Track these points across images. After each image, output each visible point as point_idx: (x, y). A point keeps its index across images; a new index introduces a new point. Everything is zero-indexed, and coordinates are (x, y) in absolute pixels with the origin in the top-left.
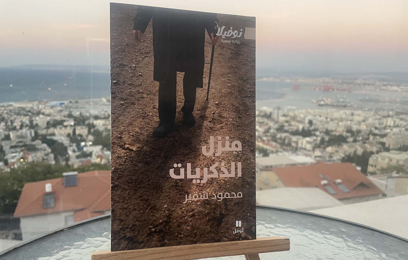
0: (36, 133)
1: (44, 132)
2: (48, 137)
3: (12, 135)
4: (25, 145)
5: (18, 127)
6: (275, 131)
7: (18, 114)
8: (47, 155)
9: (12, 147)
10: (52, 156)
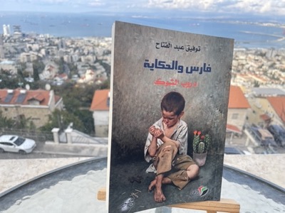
1: (101, 58)
2: (104, 62)
3: (82, 58)
4: (90, 66)
5: (86, 54)
6: (267, 68)
8: (102, 73)
9: (82, 66)
10: (106, 74)
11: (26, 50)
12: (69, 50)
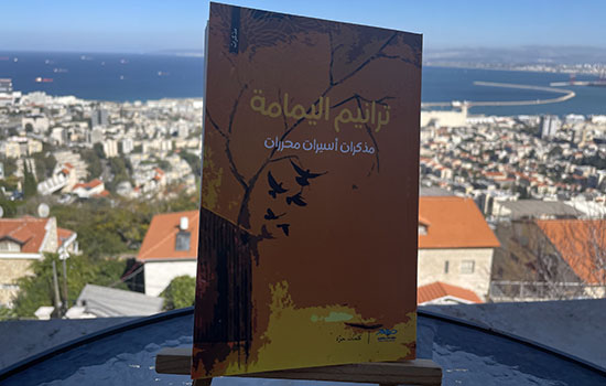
0: (174, 144)
1: (183, 144)
2: (189, 151)
5: (151, 136)
8: (186, 176)
10: (192, 178)
11: (19, 132)
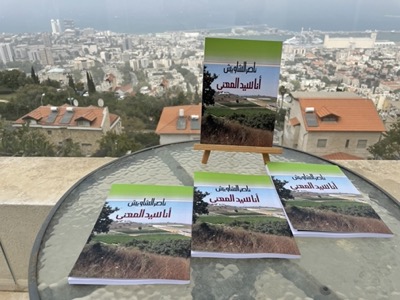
0: (173, 63)
1: (179, 62)
3: (154, 63)
4: (164, 73)
5: (159, 57)
7: (159, 45)
8: (181, 83)
9: (154, 74)
10: (185, 84)
11: (81, 53)
12: (136, 53)
